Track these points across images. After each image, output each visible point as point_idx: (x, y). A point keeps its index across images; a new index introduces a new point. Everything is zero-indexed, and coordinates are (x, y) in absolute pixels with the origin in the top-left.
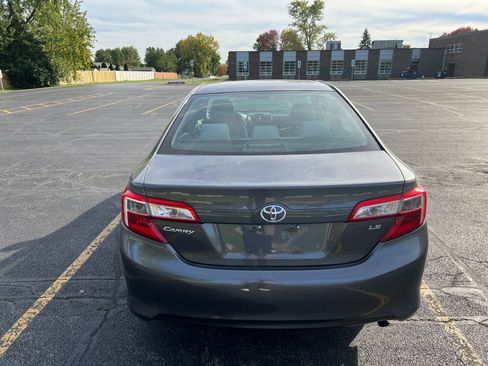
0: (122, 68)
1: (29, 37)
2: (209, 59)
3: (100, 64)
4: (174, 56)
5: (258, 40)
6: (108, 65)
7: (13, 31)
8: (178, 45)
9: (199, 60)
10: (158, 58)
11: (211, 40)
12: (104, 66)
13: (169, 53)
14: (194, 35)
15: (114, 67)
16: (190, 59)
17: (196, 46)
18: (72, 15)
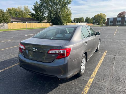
0: (79, 22)
1: (58, 16)
2: (103, 20)
3: (74, 22)
4: (93, 19)
5: (119, 14)
6: (76, 22)
7: (55, 14)
8: (94, 17)
9: (100, 20)
10: (88, 20)
11: (104, 15)
12: (75, 22)
13: (91, 19)
14: (99, 14)
15: (77, 22)
16: (97, 20)
17: (99, 17)
18: (68, 11)
